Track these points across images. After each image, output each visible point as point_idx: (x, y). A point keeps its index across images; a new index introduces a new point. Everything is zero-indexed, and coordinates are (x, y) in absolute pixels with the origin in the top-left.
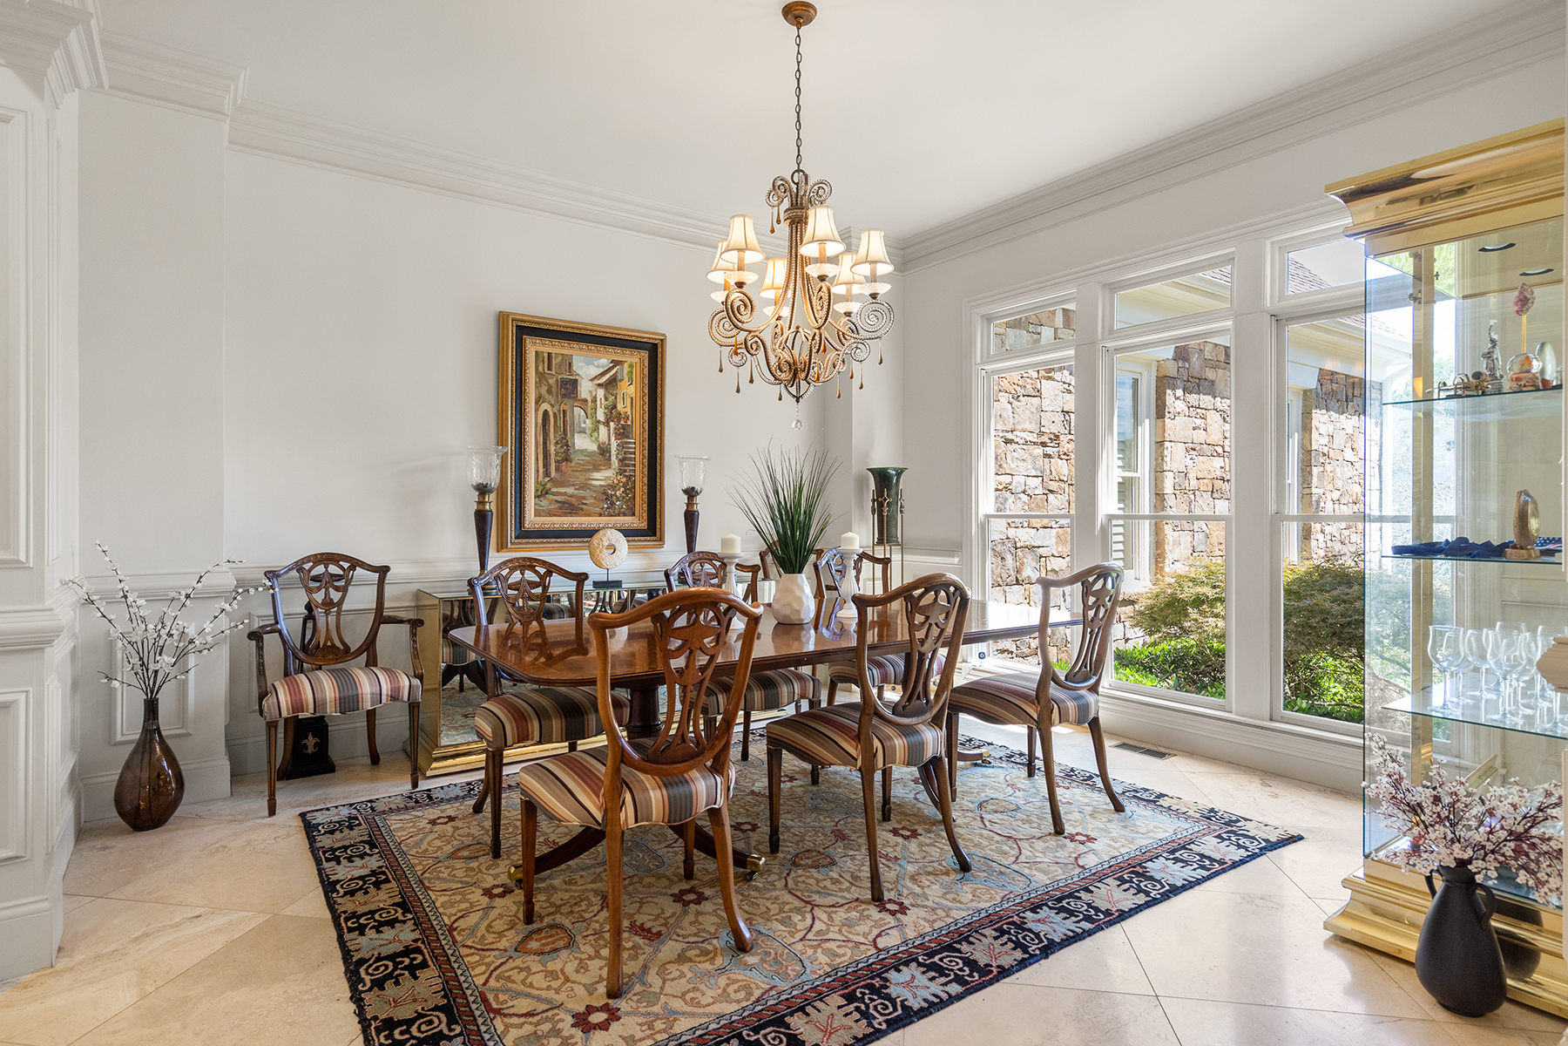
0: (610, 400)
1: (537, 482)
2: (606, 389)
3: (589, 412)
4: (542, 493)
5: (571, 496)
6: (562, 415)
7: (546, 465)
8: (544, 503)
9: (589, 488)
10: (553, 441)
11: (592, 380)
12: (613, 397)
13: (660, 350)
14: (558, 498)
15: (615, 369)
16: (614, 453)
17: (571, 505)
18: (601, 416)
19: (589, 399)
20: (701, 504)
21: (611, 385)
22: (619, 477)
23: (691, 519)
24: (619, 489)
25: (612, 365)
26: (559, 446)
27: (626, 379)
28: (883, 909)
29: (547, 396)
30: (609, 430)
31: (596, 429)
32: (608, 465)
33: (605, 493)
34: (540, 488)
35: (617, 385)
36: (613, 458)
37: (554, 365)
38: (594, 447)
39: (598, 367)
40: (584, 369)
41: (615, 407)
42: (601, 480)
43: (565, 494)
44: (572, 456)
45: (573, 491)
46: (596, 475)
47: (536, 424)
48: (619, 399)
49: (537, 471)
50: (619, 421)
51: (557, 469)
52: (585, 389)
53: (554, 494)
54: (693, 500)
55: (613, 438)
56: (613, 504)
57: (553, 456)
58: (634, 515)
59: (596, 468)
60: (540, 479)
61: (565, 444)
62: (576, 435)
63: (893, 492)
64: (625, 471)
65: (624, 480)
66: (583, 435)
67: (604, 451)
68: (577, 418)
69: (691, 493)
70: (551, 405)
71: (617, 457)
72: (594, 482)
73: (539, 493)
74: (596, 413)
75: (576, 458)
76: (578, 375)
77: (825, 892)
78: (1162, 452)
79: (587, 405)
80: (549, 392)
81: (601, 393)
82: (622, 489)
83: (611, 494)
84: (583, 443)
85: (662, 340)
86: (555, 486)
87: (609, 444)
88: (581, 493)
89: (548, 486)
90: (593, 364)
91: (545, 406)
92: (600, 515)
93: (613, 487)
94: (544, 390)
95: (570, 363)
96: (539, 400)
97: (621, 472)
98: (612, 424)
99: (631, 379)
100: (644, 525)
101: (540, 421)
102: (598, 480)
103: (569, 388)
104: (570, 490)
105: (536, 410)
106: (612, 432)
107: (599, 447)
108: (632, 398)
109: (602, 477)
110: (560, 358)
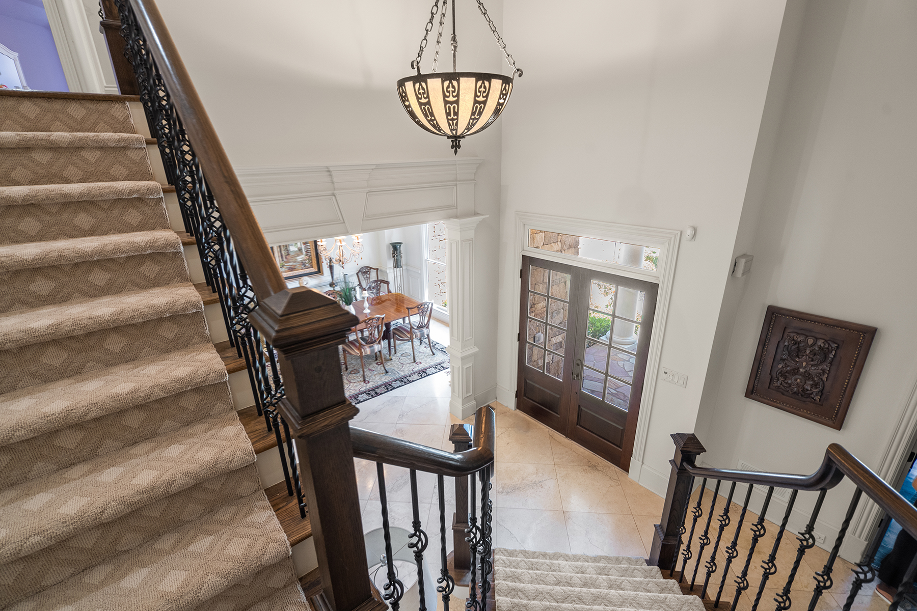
4: (282, 266)
7: (282, 258)
9: (297, 262)
10: (283, 250)
14: (288, 267)
16: (303, 249)
17: (292, 268)
20: (334, 263)
22: (306, 257)
23: (331, 267)
26: (285, 251)
28: (365, 383)
30: (301, 243)
31: (296, 244)
32: (302, 253)
33: (302, 263)
36: (303, 251)
38: (296, 249)
46: (298, 258)
49: (280, 260)
51: (286, 258)
53: (286, 266)
54: (331, 262)
55: (302, 245)
56: (307, 265)
57: (284, 255)
58: (312, 267)
59: (298, 256)
60: (281, 262)
61: (287, 250)
63: (398, 252)
65: (308, 257)
66: (292, 246)
67: (300, 250)
69: (330, 260)
71: (305, 251)
72: (298, 260)
75: (291, 254)
77: (354, 379)
82: (308, 260)
83: (304, 263)
84: (293, 249)
86: (286, 263)
87: (302, 247)
88: (294, 264)
89: (284, 264)
92: (302, 269)
93: (304, 260)
97: (307, 255)
100: (316, 270)
104: (291, 264)
107: (299, 249)
109: (300, 258)
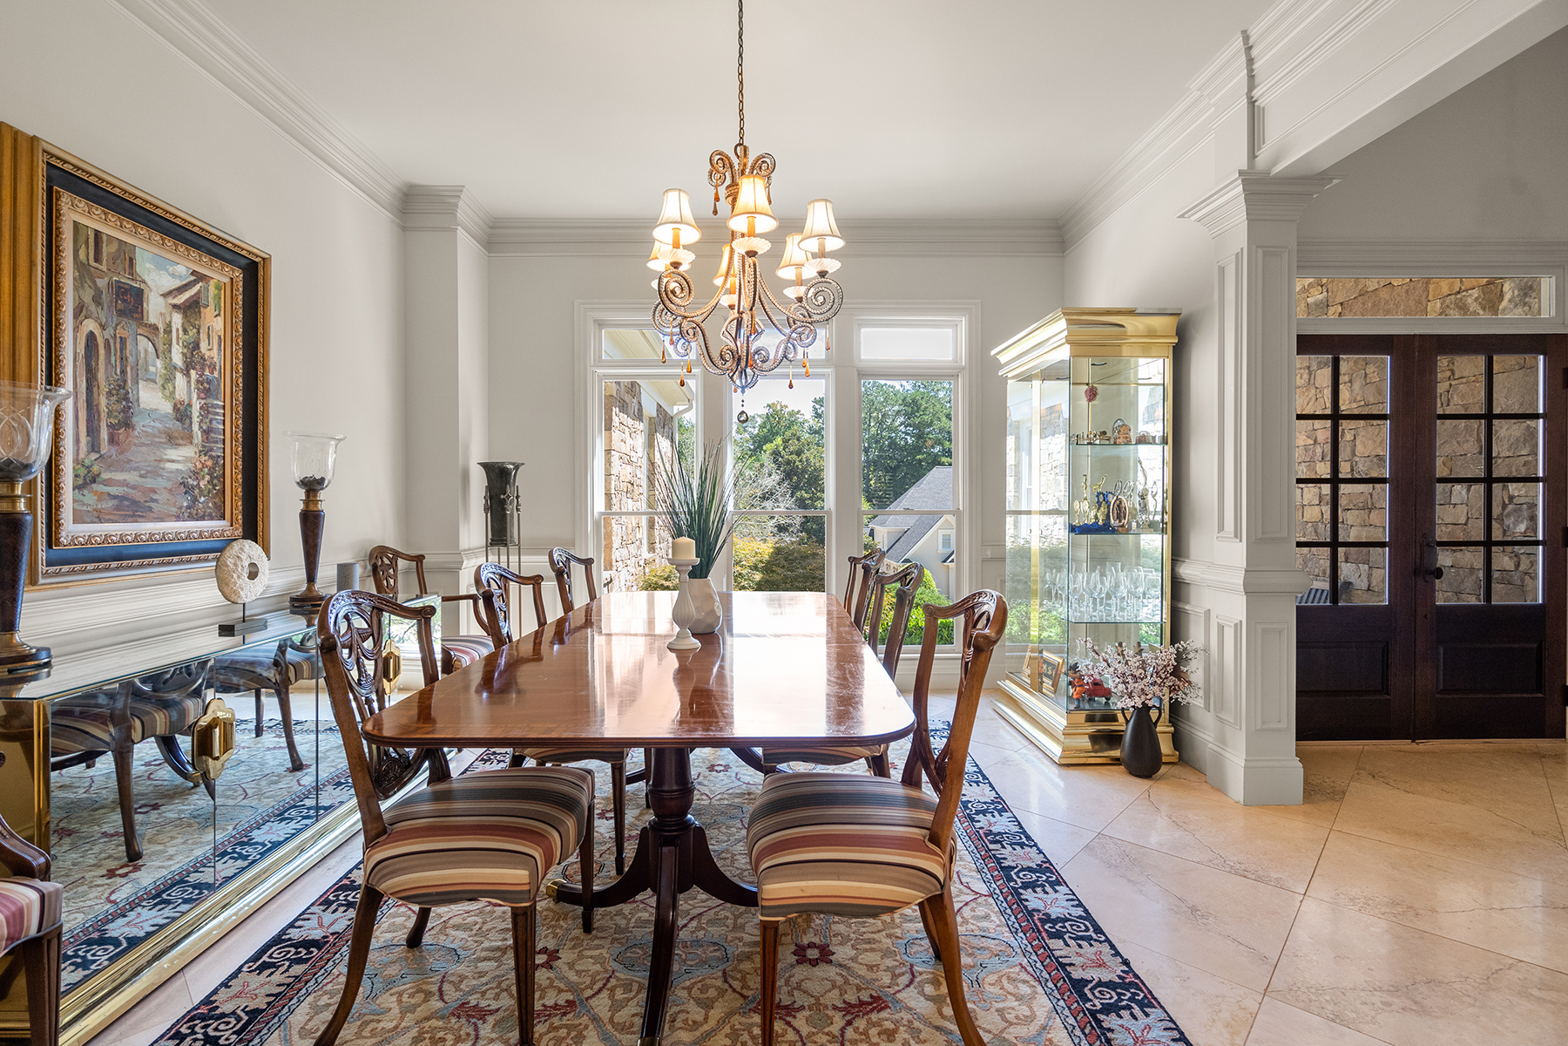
0: (191, 334)
1: (76, 461)
2: (185, 316)
3: (161, 348)
4: (86, 481)
5: (134, 487)
6: (118, 346)
7: (92, 431)
8: (89, 498)
9: (161, 476)
10: (104, 389)
11: (165, 295)
12: (195, 331)
13: (261, 273)
14: (113, 490)
15: (197, 287)
16: (196, 419)
17: (135, 503)
18: (177, 358)
19: (161, 327)
20: (327, 501)
21: (191, 309)
22: (203, 458)
23: (311, 523)
24: (203, 478)
25: (192, 278)
26: (115, 398)
27: (212, 306)
29: (93, 308)
30: (189, 382)
31: (169, 379)
32: (188, 437)
33: (183, 483)
34: (82, 472)
35: (200, 312)
36: (195, 427)
37: (104, 254)
38: (168, 407)
39: (173, 276)
40: (153, 274)
41: (197, 346)
42: (178, 462)
43: (125, 484)
44: (135, 420)
45: (138, 478)
46: (172, 453)
47: (75, 354)
48: (203, 336)
49: (77, 441)
50: (203, 369)
51: (112, 440)
52: (155, 308)
53: (107, 483)
54: (315, 496)
55: (195, 396)
56: (195, 500)
57: (103, 416)
58: (223, 519)
59: (172, 442)
60: (82, 456)
61: (122, 394)
62: (141, 384)
64: (211, 450)
65: (210, 463)
66: (151, 385)
67: (181, 415)
68: (142, 355)
69: (312, 486)
70: (101, 325)
71: (201, 427)
72: (169, 466)
73: (80, 481)
74: (170, 351)
75: (140, 423)
76: (144, 282)
78: (610, 459)
79: (157, 336)
80: (97, 300)
81: (177, 320)
82: (207, 478)
83: (192, 485)
84: (150, 398)
85: (264, 259)
86: (109, 468)
87: (190, 405)
88: (150, 482)
89: (95, 469)
90: (167, 270)
91: (90, 325)
92: (177, 519)
93: (195, 474)
94: (87, 296)
95: (131, 260)
96: (79, 310)
97: (206, 451)
98: (193, 373)
99: (218, 307)
100: (239, 533)
101: (81, 350)
102: (173, 461)
103: (130, 301)
104: (132, 477)
105: (76, 329)
106: (193, 386)
107: (176, 408)
108: (220, 337)
109: (179, 458)
110: (114, 247)
